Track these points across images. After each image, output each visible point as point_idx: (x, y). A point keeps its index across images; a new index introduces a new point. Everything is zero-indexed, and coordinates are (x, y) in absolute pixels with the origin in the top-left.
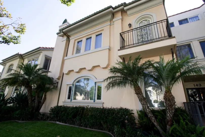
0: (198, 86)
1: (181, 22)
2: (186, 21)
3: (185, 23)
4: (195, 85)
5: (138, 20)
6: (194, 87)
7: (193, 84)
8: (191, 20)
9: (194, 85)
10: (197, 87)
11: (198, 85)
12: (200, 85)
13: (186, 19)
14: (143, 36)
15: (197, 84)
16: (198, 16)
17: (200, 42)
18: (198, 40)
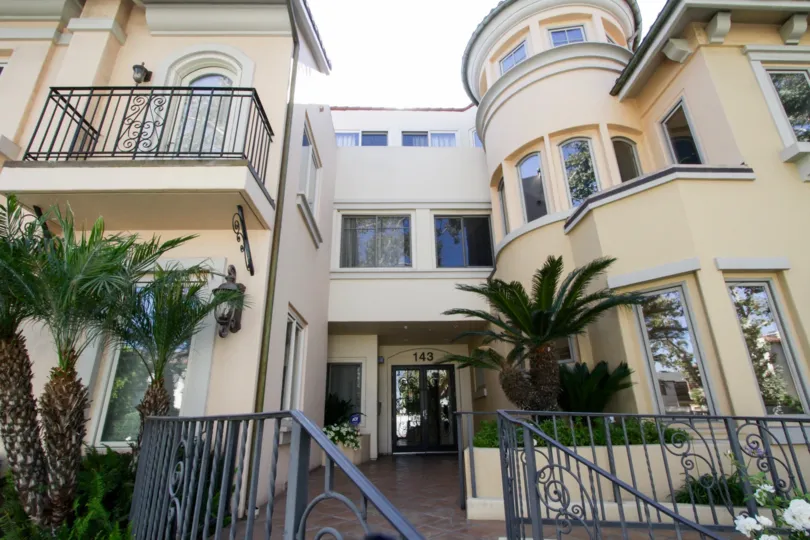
0: (424, 359)
1: (409, 138)
2: (422, 140)
3: (420, 145)
4: (418, 356)
5: (188, 61)
6: (416, 363)
7: (414, 352)
8: (436, 141)
9: (416, 354)
10: (421, 362)
11: (426, 356)
12: (432, 356)
13: (424, 135)
14: (144, 130)
15: (423, 354)
16: (454, 134)
17: (435, 216)
18: (431, 210)
